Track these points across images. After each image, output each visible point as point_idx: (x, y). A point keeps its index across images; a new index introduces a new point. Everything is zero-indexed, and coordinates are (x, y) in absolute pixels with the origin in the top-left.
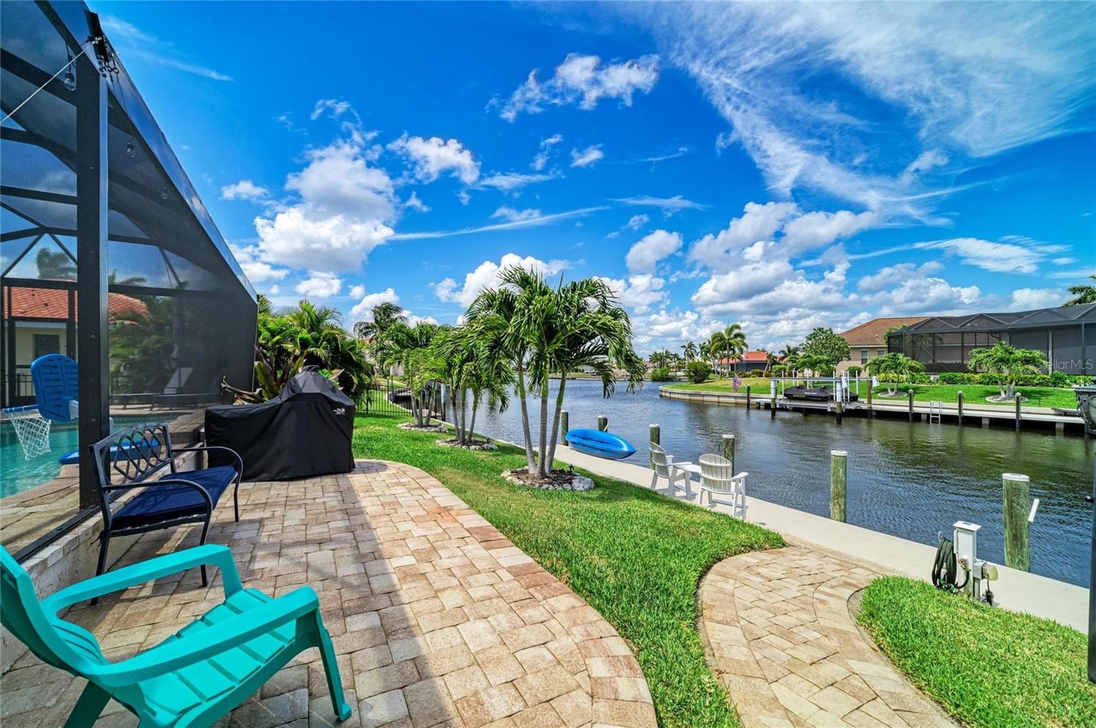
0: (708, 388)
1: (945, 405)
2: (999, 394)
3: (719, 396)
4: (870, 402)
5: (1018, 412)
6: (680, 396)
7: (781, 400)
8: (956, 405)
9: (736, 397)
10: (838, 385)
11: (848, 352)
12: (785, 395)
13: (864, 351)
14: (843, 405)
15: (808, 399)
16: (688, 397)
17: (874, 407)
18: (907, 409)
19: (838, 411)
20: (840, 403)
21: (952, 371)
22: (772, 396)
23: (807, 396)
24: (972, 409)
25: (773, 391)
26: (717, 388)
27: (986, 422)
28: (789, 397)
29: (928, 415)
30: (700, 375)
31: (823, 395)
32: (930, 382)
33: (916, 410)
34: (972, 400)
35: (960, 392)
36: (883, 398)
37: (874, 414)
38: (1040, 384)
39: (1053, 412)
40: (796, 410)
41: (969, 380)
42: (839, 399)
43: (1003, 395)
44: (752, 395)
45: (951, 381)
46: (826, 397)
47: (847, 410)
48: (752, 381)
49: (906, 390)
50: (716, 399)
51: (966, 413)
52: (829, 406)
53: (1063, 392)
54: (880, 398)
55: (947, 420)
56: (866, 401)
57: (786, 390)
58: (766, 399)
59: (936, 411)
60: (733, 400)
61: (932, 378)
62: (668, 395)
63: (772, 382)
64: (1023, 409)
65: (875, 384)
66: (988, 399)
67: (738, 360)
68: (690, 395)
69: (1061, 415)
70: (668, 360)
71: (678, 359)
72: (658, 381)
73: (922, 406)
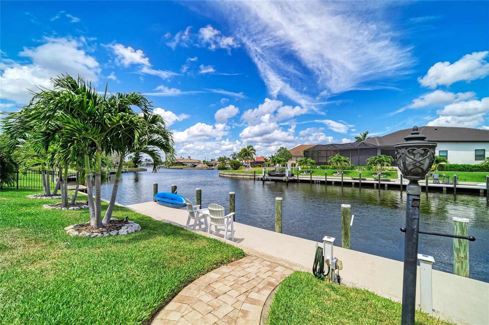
0: (239, 172)
1: (322, 177)
2: (337, 173)
3: (243, 175)
4: (298, 177)
5: (342, 179)
6: (227, 176)
7: (267, 176)
8: (325, 177)
9: (250, 176)
10: (287, 170)
11: (291, 157)
12: (268, 174)
13: (297, 157)
14: (289, 178)
15: (277, 175)
16: (230, 176)
17: (299, 179)
18: (310, 179)
19: (287, 180)
20: (288, 177)
21: (324, 164)
22: (263, 175)
23: (276, 174)
24: (330, 178)
25: (263, 173)
26: (243, 172)
27: (333, 183)
28: (270, 175)
29: (316, 181)
30: (236, 166)
31: (282, 174)
32: (317, 169)
33: (313, 179)
34: (330, 175)
35: (326, 172)
36: (302, 175)
37: (299, 181)
38: (348, 169)
39: (351, 179)
40: (272, 180)
41: (329, 168)
42: (287, 176)
43: (338, 173)
44: (256, 174)
45: (323, 168)
46: (283, 175)
47: (290, 180)
48: (257, 169)
49: (309, 172)
50: (242, 177)
51: (328, 180)
52: (284, 178)
53: (354, 172)
54: (301, 175)
55: (322, 183)
56: (296, 176)
57: (268, 172)
58: (261, 176)
59: (319, 179)
60: (249, 177)
61: (318, 167)
62: (222, 175)
63: (263, 169)
64: (344, 178)
65: (300, 169)
66: (334, 175)
67: (253, 161)
68: (231, 175)
69: (353, 180)
70: (226, 161)
71: (230, 160)
72: (220, 169)
73: (315, 178)
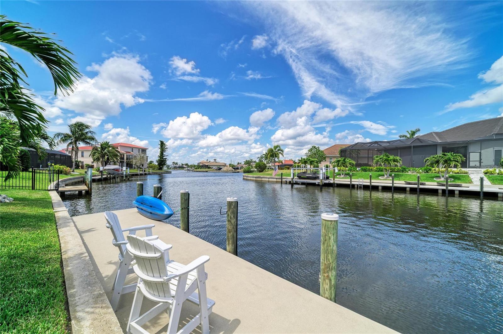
0: (264, 174)
4: (334, 180)
6: (251, 178)
7: (296, 179)
9: (276, 178)
10: (321, 171)
11: (325, 158)
12: (298, 177)
13: (331, 158)
14: (323, 181)
15: (308, 178)
16: (255, 179)
17: (336, 182)
18: (349, 183)
19: (321, 184)
22: (292, 177)
25: (292, 175)
26: (268, 174)
28: (300, 177)
30: (261, 168)
31: (314, 176)
32: (357, 171)
33: (353, 183)
37: (336, 185)
40: (303, 184)
42: (321, 178)
44: (283, 177)
46: (316, 178)
47: (324, 183)
48: (285, 171)
49: (348, 174)
50: (268, 179)
52: (317, 182)
54: (338, 178)
56: (332, 179)
57: (298, 174)
58: (289, 179)
60: (275, 180)
61: (358, 169)
62: (246, 178)
63: (292, 171)
67: (281, 164)
68: (256, 177)
70: (252, 163)
71: (256, 163)
72: (246, 173)
